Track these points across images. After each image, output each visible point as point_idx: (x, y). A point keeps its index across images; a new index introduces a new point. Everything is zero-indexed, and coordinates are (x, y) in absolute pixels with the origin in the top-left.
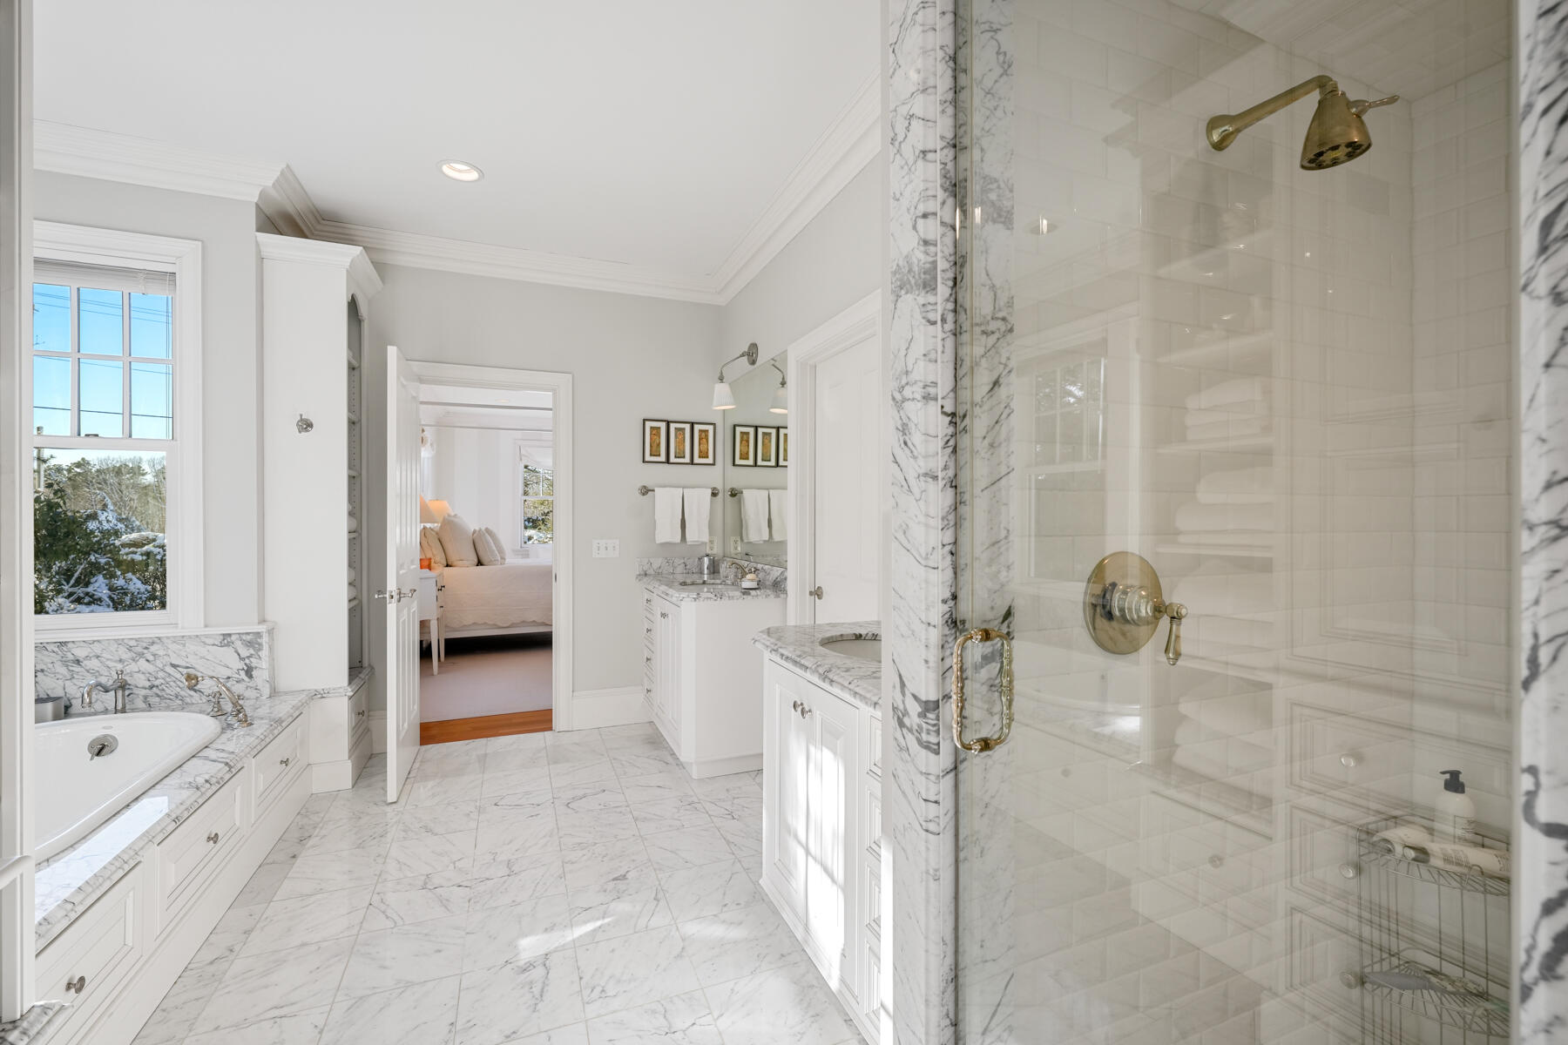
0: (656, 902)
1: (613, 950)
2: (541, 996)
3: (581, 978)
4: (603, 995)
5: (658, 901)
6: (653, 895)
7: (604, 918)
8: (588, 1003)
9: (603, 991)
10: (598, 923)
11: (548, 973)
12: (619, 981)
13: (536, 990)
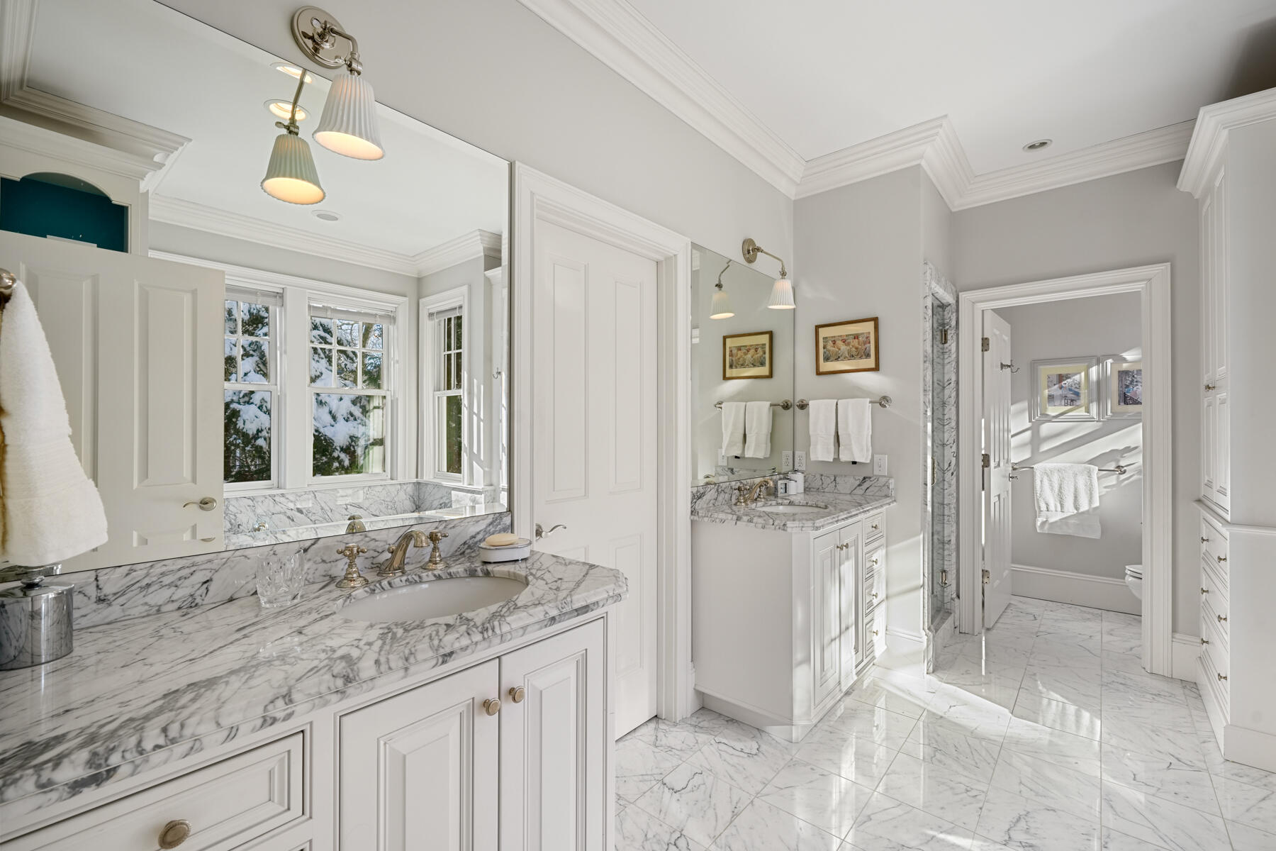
0: (872, 817)
1: (942, 808)
2: (1020, 818)
3: (981, 808)
4: (968, 789)
5: (869, 816)
6: (868, 824)
7: (933, 837)
8: (983, 792)
9: (968, 791)
10: (942, 836)
11: (1009, 830)
12: (952, 788)
13: (1022, 824)
